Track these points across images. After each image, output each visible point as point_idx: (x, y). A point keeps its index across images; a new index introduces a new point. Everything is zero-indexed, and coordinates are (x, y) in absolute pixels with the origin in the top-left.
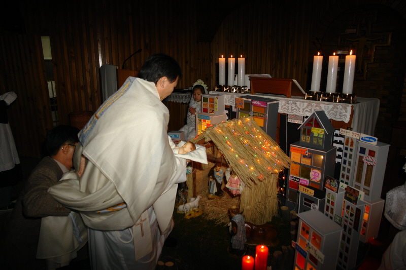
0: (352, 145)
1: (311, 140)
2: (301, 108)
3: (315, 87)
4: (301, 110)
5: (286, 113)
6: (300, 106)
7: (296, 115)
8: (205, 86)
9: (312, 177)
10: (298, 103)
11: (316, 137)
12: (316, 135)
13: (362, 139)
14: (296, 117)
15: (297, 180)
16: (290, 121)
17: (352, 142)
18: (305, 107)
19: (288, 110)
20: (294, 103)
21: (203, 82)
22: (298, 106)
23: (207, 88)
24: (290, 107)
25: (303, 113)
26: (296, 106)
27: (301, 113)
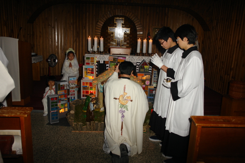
1: (144, 70)
3: (138, 51)
4: (135, 60)
9: (146, 83)
10: (134, 58)
12: (146, 68)
18: (137, 58)
20: (132, 57)
21: (73, 49)
24: (131, 59)
26: (133, 58)
27: (135, 61)
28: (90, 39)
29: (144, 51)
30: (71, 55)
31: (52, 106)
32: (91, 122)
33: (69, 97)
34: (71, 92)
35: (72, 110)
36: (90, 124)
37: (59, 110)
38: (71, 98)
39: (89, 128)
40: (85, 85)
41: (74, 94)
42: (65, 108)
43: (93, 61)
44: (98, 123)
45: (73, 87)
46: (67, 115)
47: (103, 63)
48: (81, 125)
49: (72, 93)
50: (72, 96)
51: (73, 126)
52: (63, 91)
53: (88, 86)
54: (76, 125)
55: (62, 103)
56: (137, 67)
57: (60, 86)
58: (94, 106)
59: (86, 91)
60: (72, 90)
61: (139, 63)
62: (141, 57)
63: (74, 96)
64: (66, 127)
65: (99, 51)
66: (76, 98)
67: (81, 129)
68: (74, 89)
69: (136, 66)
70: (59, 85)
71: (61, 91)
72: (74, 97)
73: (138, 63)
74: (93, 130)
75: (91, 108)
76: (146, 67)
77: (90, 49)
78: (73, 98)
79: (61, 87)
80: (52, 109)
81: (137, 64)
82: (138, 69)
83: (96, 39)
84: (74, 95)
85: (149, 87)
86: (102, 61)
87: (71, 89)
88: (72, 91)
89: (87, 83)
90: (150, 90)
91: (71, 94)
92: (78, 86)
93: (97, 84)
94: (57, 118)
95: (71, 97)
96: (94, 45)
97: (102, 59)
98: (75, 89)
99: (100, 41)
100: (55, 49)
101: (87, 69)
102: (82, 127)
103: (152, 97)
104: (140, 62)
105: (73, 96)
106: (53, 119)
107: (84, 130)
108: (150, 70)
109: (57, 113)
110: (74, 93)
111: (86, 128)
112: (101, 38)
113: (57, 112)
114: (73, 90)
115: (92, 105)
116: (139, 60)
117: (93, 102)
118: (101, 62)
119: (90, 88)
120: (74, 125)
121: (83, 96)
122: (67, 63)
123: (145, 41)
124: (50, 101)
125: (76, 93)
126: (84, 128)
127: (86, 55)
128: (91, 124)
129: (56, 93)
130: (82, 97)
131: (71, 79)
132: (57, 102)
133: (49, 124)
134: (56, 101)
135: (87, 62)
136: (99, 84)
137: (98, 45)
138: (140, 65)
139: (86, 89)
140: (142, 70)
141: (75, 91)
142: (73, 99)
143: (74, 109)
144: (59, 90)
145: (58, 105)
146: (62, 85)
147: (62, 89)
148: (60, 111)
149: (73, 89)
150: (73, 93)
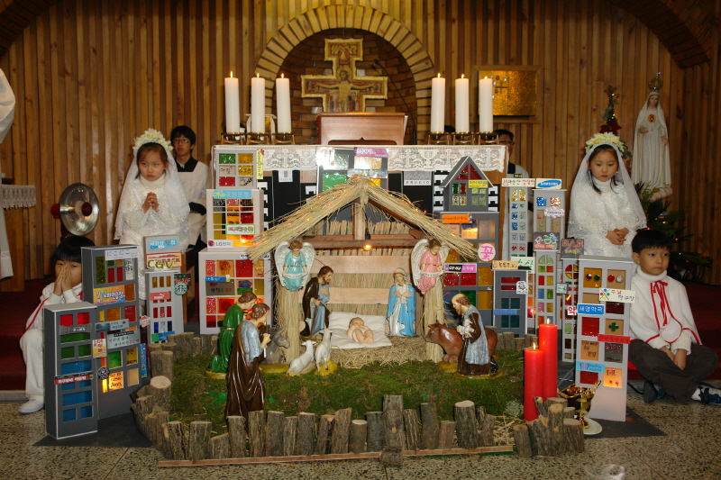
1: (469, 201)
2: (428, 159)
3: (438, 126)
4: (428, 162)
5: (401, 170)
6: (426, 156)
7: (419, 172)
8: (166, 145)
9: (481, 256)
10: (422, 152)
11: (476, 195)
12: (474, 192)
13: (539, 185)
14: (418, 174)
15: (457, 268)
16: (409, 184)
18: (434, 155)
19: (404, 164)
20: (415, 152)
21: (161, 136)
22: (423, 155)
23: (172, 148)
24: (408, 159)
25: (431, 167)
26: (419, 156)
27: (428, 167)
28: (232, 83)
29: (462, 126)
30: (152, 157)
31: (66, 352)
32: (252, 414)
33: (144, 323)
34: (155, 301)
35: (160, 373)
36: (247, 424)
37: (100, 379)
38: (156, 331)
39: (239, 439)
40: (217, 274)
41: (169, 309)
42: (126, 370)
43: (250, 170)
44: (282, 418)
45: (162, 279)
46: (134, 397)
47: (290, 179)
48: (201, 430)
49: (159, 305)
50: (159, 320)
51: (164, 440)
52: (117, 288)
53: (228, 277)
54: (179, 431)
55: (112, 346)
56: (438, 194)
57: (103, 267)
58: (261, 339)
59: (221, 300)
60: (159, 289)
61: (445, 173)
62: (448, 149)
63: (167, 319)
64: (132, 450)
65: (273, 131)
66: (179, 328)
67: (201, 452)
68: (169, 285)
69: (430, 188)
70: (101, 259)
71: (109, 289)
72: (170, 324)
73: (438, 173)
74: (263, 454)
75: (248, 350)
76: (473, 184)
77: (233, 126)
78: (163, 329)
79: (111, 271)
80: (66, 369)
81: (437, 177)
82: (440, 199)
83: (258, 84)
84: (169, 315)
85: (497, 266)
86: (286, 173)
87: (155, 285)
88: (157, 294)
89: (224, 265)
90: (504, 280)
91: (155, 310)
92: (189, 276)
93: (273, 252)
94: (88, 411)
95: (156, 325)
96: (249, 111)
97: (285, 165)
98: (172, 289)
99: (274, 90)
100: (91, 169)
101: (222, 202)
102: (207, 440)
103: (514, 312)
104: (449, 170)
105: (163, 321)
106: (68, 415)
107: (216, 455)
108: (493, 204)
109: (88, 388)
110: (169, 304)
111: (227, 446)
112: (278, 80)
113: (88, 382)
114: (165, 289)
115: (254, 333)
116: (445, 160)
117: (256, 323)
118: (282, 179)
119: (236, 287)
120: (167, 435)
121: (211, 323)
122: (136, 191)
123: (462, 84)
124: (58, 330)
125: (177, 305)
126: (216, 441)
127: (218, 147)
128: (253, 425)
129: (86, 296)
130: (204, 330)
131: (152, 244)
132: (87, 335)
133: (49, 441)
134: (82, 329)
135: (226, 175)
136: (281, 249)
137: (266, 113)
138: (445, 181)
139: (219, 291)
140: (459, 200)
141: (173, 295)
142: (165, 334)
143: (169, 370)
144: (101, 281)
145: (95, 349)
146: (111, 263)
147: (111, 280)
148: (105, 382)
149: (162, 285)
150: (166, 304)
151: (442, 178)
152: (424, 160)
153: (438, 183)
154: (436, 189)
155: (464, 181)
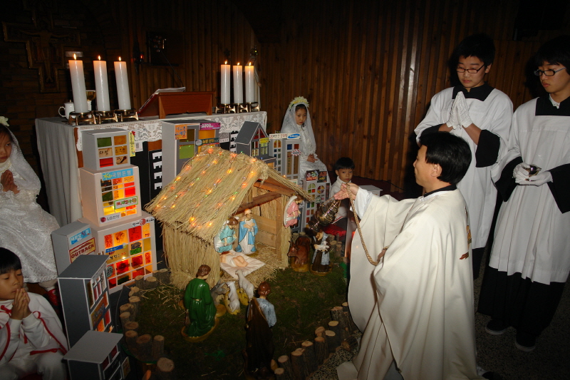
0: (279, 146)
7: (222, 134)
10: (225, 119)
17: (279, 143)
18: (231, 121)
25: (229, 129)
28: (76, 65)
43: (124, 150)
47: (142, 148)
69: (228, 143)
73: (233, 133)
81: (233, 136)
83: (100, 66)
116: (236, 124)
138: (237, 138)
151: (235, 136)
152: (226, 125)
153: (233, 140)
154: (232, 143)
155: (256, 140)
